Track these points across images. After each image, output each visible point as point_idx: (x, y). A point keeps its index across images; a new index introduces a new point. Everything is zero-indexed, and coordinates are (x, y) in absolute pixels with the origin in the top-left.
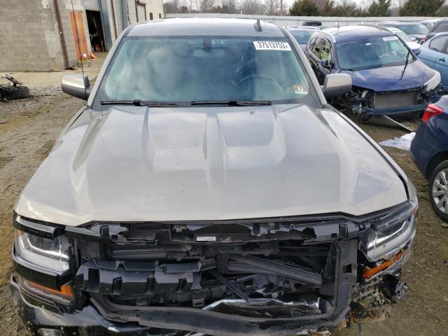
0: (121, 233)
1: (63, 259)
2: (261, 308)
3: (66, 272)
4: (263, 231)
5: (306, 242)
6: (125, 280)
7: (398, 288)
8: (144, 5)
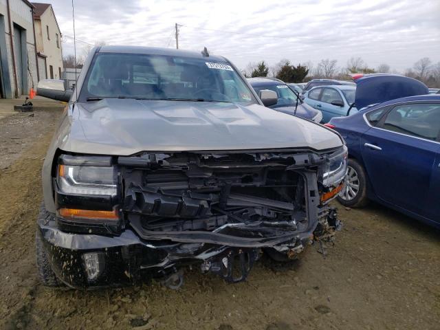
0: (165, 159)
1: (115, 188)
2: (255, 229)
3: (116, 196)
4: (263, 158)
5: (289, 168)
6: (163, 202)
7: (337, 224)
8: (44, 58)
